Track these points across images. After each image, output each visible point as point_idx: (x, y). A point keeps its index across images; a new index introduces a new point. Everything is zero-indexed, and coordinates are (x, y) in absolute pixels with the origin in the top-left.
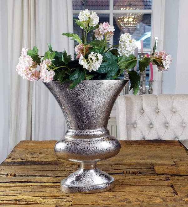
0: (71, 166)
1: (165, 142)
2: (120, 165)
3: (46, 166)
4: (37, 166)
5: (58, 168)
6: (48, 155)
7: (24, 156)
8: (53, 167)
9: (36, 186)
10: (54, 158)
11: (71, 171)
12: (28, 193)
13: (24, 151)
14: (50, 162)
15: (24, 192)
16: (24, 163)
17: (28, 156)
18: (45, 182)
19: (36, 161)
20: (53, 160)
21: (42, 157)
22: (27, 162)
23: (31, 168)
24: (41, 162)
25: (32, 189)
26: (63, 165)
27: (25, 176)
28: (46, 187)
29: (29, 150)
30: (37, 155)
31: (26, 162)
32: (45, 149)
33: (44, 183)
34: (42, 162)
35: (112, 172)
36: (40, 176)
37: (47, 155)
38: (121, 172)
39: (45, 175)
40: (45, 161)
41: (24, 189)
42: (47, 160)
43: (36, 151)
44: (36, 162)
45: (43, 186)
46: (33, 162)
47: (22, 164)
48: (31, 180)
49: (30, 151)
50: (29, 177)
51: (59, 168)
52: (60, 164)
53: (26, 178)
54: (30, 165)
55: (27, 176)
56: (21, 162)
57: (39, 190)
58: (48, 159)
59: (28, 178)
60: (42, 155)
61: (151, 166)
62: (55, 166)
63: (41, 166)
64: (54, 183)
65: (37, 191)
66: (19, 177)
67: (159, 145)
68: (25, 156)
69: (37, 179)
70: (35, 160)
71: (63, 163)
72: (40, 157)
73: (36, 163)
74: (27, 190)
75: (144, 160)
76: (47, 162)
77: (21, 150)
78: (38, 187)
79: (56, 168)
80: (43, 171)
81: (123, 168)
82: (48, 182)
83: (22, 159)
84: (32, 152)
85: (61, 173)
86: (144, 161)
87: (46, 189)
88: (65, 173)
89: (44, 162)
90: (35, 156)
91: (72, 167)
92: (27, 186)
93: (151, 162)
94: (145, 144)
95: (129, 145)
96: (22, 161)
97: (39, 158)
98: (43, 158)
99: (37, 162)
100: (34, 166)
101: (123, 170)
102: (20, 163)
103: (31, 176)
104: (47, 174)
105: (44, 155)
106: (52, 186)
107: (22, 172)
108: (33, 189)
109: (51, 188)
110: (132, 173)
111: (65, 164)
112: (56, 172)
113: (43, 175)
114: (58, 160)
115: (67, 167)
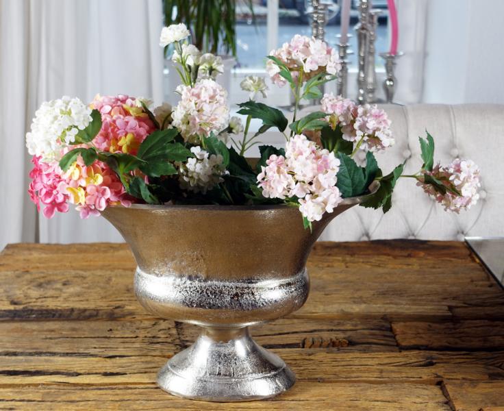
0: (154, 325)
1: (425, 246)
2: (295, 321)
3: (84, 325)
4: (56, 322)
5: (117, 330)
6: (88, 288)
7: (18, 294)
8: (102, 326)
9: (55, 386)
10: (105, 297)
11: (154, 337)
12: (35, 405)
13: (18, 277)
14: (95, 313)
15: (21, 403)
16: (19, 316)
17: (29, 291)
18: (82, 372)
19: (54, 308)
20: (103, 305)
21: (72, 295)
22: (28, 310)
23: (39, 331)
24: (67, 310)
25: (44, 394)
26: (131, 322)
27: (22, 354)
28: (83, 389)
29: (31, 274)
30: (56, 289)
31: (24, 310)
32: (78, 269)
33: (78, 374)
34: (72, 310)
35: (272, 342)
36: (67, 354)
37: (84, 290)
38: (298, 342)
39: (81, 351)
40: (79, 310)
41: (23, 393)
42: (86, 306)
43: (52, 278)
44: (53, 310)
45: (75, 385)
46: (47, 310)
47: (14, 317)
48: (40, 368)
49: (37, 276)
50: (36, 357)
51: (119, 328)
52: (124, 316)
53: (26, 361)
54: (37, 320)
55: (31, 354)
56: (10, 311)
57: (64, 398)
58: (87, 300)
59: (31, 361)
60: (71, 290)
61: (384, 324)
62: (108, 325)
63: (68, 325)
64: (106, 374)
65: (59, 399)
66: (7, 357)
67: (409, 256)
68: (21, 292)
69: (59, 362)
70: (51, 304)
71: (131, 314)
72: (65, 295)
73: (54, 315)
74: (31, 397)
75: (365, 303)
76: (85, 310)
77: (9, 273)
78: (62, 387)
79: (111, 330)
80: (75, 340)
81: (302, 330)
82: (89, 374)
83: (13, 303)
84: (42, 280)
85: (126, 345)
86: (363, 306)
87: (84, 395)
88: (137, 345)
89: (76, 312)
90: (51, 293)
91: (158, 327)
92: (29, 385)
93: (383, 310)
94: (370, 252)
95: (323, 255)
96: (12, 307)
97: (61, 299)
98: (72, 299)
99: (56, 311)
100: (48, 323)
101: (304, 336)
102: (7, 316)
103: (40, 354)
104: (87, 348)
105: (77, 289)
106: (101, 385)
107: (13, 342)
108: (48, 393)
109: (99, 392)
110: (329, 344)
111: (138, 318)
112: (111, 343)
113: (76, 352)
114: (117, 305)
115: (142, 325)
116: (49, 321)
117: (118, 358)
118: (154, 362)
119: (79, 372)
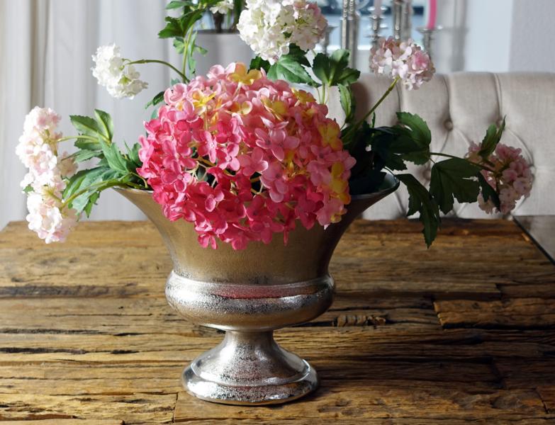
1: (470, 224)
3: (92, 304)
4: (62, 300)
5: (128, 307)
6: (98, 265)
7: (20, 271)
8: (112, 304)
9: (60, 364)
10: (116, 275)
11: (169, 315)
12: (37, 383)
13: (20, 254)
14: (104, 290)
15: (22, 380)
16: (21, 293)
17: (33, 269)
18: (90, 349)
19: (59, 285)
20: (114, 282)
21: (78, 272)
22: (31, 287)
23: (43, 308)
24: (74, 287)
25: (47, 372)
26: (144, 299)
27: (23, 331)
28: (90, 367)
29: (35, 251)
30: (62, 266)
31: (26, 287)
32: (86, 247)
33: (85, 352)
34: (80, 287)
36: (73, 332)
37: (92, 267)
38: (330, 320)
39: (89, 328)
40: (87, 286)
41: (23, 371)
42: (95, 284)
43: (57, 255)
44: (58, 287)
45: (81, 362)
46: (51, 287)
47: (15, 294)
48: (43, 345)
49: (41, 253)
50: (39, 335)
51: (131, 305)
52: (136, 293)
53: (28, 339)
54: (41, 297)
55: (33, 332)
56: (11, 288)
57: (69, 375)
58: (96, 277)
59: (34, 338)
60: (78, 267)
61: (424, 301)
62: (120, 302)
63: (74, 302)
64: (116, 352)
65: (64, 377)
66: (7, 335)
67: (452, 234)
68: (24, 269)
69: (64, 340)
70: (56, 281)
71: (145, 291)
72: (72, 273)
73: (59, 292)
74: (32, 374)
75: (404, 280)
76: (94, 287)
77: (11, 250)
78: (66, 365)
79: (122, 308)
80: (82, 317)
81: (335, 308)
82: (96, 352)
83: (15, 280)
84: (47, 258)
85: (139, 323)
86: (403, 283)
87: (91, 373)
88: (151, 323)
89: (83, 289)
90: (56, 270)
92: (31, 363)
93: (424, 288)
94: (408, 229)
95: (357, 233)
96: (13, 284)
97: (68, 276)
98: (80, 276)
99: (62, 288)
100: (52, 300)
101: (337, 313)
102: (8, 293)
103: (44, 331)
104: (95, 326)
105: (86, 266)
106: (110, 362)
107: (14, 319)
108: (51, 371)
109: (108, 370)
110: (364, 323)
111: (152, 295)
112: (122, 321)
113: (83, 329)
114: (129, 283)
115: (157, 303)
116: (54, 298)
117: (129, 336)
118: (169, 340)
119: (86, 349)
